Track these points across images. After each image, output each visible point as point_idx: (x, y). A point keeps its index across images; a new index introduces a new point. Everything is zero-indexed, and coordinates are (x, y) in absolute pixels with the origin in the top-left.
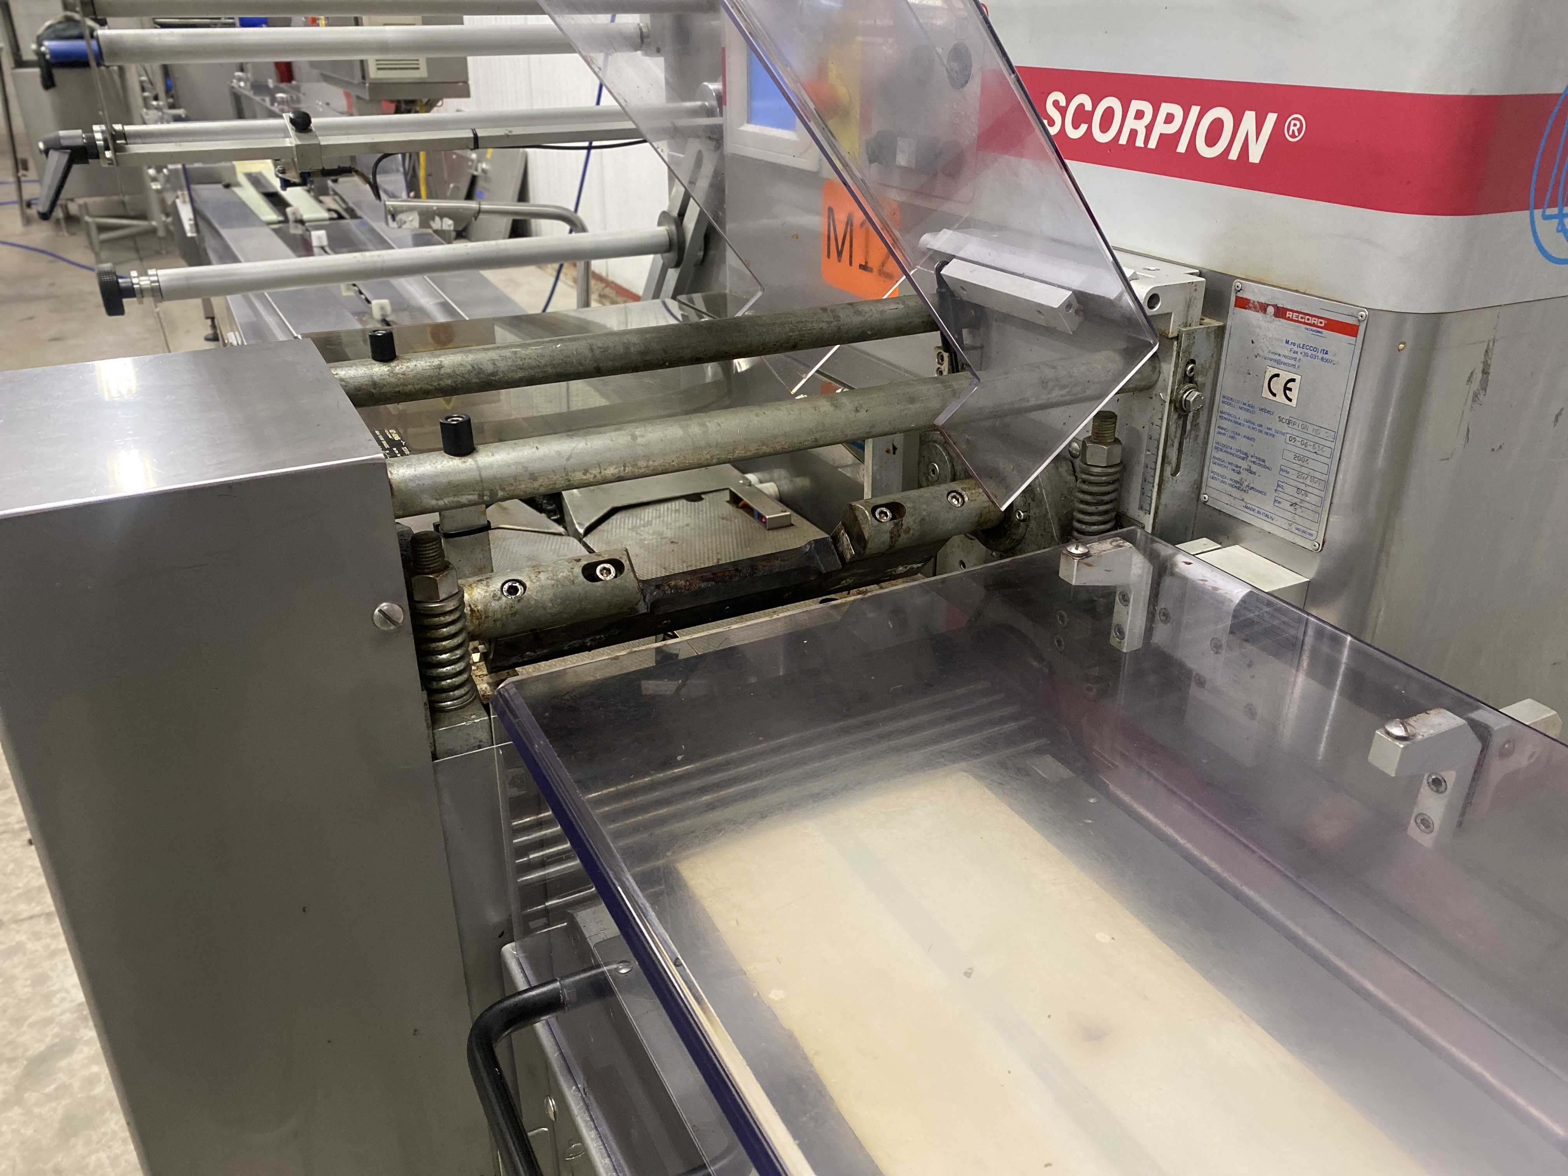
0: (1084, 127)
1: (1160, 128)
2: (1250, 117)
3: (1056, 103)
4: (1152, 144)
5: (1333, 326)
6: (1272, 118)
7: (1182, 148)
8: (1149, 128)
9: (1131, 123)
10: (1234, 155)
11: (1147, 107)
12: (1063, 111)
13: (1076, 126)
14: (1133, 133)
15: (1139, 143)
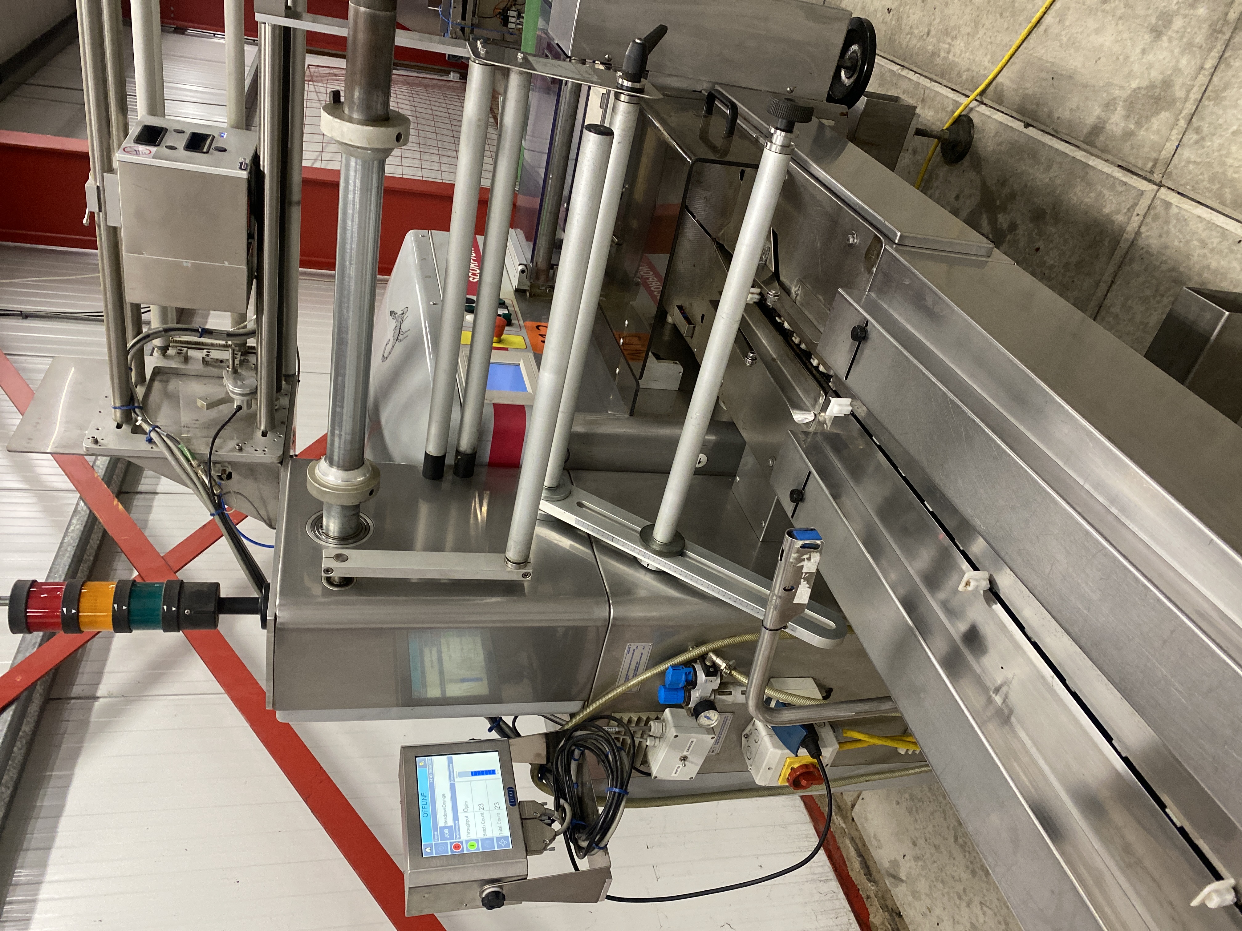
3: (473, 279)
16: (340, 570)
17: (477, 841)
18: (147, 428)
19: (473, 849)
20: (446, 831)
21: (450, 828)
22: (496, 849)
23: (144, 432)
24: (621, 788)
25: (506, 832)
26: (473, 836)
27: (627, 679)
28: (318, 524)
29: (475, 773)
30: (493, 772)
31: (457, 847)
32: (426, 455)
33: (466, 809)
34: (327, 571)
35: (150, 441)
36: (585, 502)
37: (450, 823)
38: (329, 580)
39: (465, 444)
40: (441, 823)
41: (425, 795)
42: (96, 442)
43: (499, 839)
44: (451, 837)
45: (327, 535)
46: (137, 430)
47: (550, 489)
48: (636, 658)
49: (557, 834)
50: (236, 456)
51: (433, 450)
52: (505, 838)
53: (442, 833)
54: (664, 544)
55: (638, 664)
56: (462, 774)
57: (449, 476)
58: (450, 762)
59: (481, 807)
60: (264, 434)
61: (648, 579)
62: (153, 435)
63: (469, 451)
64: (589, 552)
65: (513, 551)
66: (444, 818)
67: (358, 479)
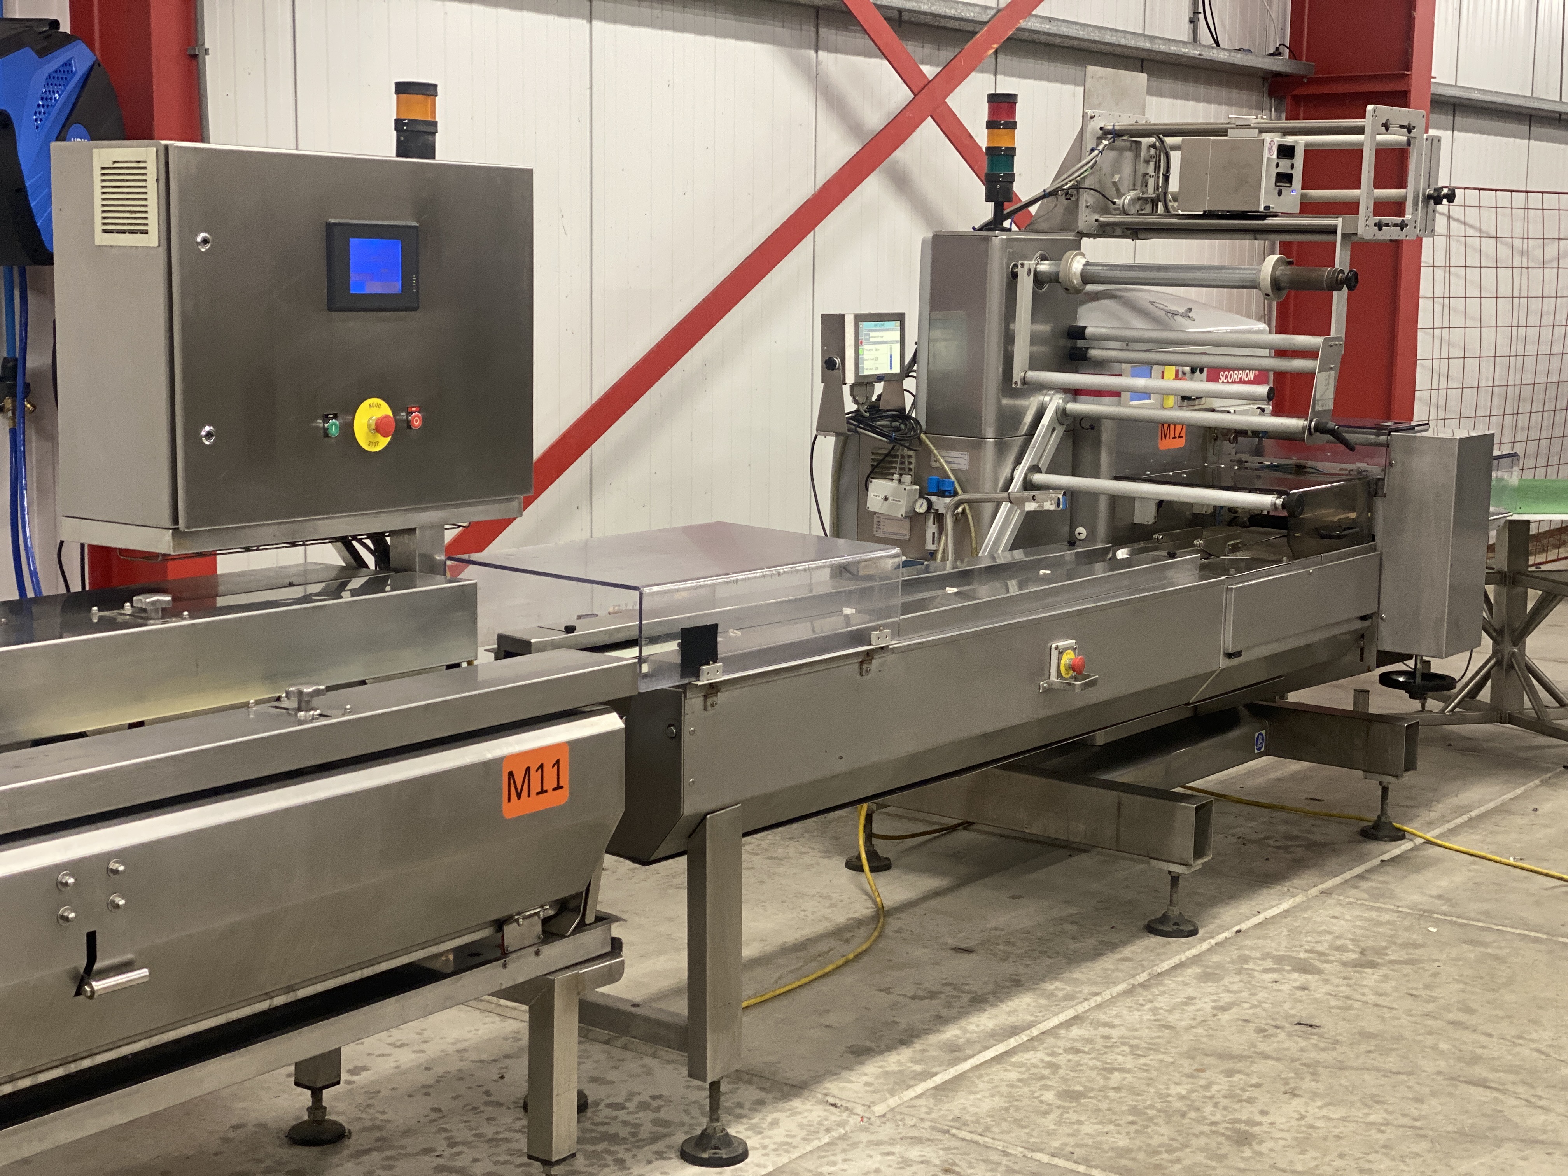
0: (1227, 380)
8: (1238, 377)
9: (1235, 376)
11: (1237, 373)
12: (1224, 376)
13: (1225, 379)
14: (1235, 379)
16: (1022, 272)
17: (862, 355)
18: (1101, 147)
19: (859, 352)
20: (870, 337)
21: (868, 339)
22: (860, 365)
23: (1098, 145)
25: (865, 373)
26: (865, 352)
27: (943, 457)
28: (1044, 258)
29: (891, 357)
30: (891, 368)
31: (861, 343)
32: (1085, 327)
33: (877, 350)
34: (1022, 265)
35: (1093, 150)
36: (1055, 433)
37: (872, 340)
38: (1016, 266)
39: (1094, 353)
40: (872, 334)
41: (883, 325)
42: (1092, 118)
43: (862, 368)
44: (864, 340)
45: (1037, 264)
46: (1100, 139)
47: (1064, 410)
48: (957, 460)
49: (858, 406)
50: (1082, 204)
51: (1089, 331)
52: (863, 372)
53: (866, 335)
54: (1031, 481)
55: (953, 463)
56: (891, 348)
57: (1069, 343)
58: (897, 342)
59: (877, 359)
60: (1097, 220)
61: (1007, 472)
62: (1096, 152)
63: (1088, 355)
64: (1023, 433)
65: (1032, 375)
66: (874, 336)
67: (1077, 281)
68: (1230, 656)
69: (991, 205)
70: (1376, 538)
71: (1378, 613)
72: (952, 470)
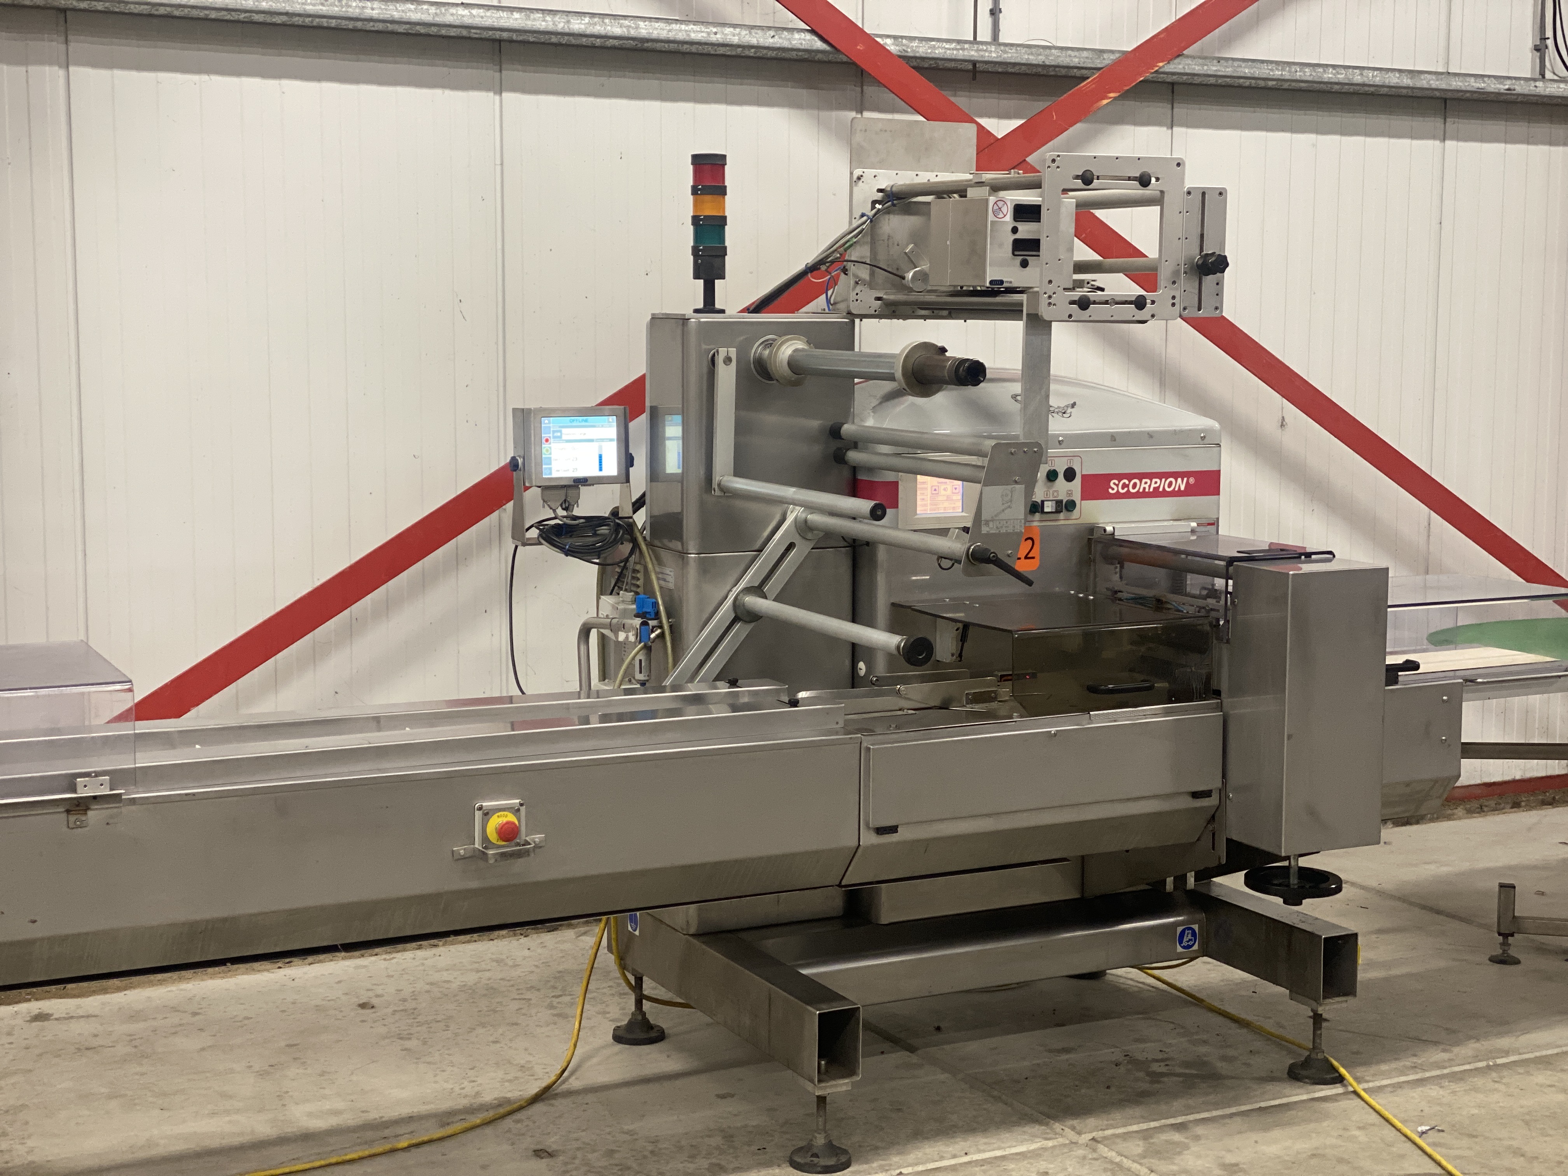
0: (1126, 489)
1: (1153, 485)
2: (1179, 480)
3: (1114, 484)
4: (1151, 490)
5: (1209, 524)
6: (1185, 479)
7: (1161, 489)
8: (1150, 486)
9: (1143, 485)
10: (1176, 489)
11: (1149, 481)
12: (1117, 485)
13: (1123, 488)
14: (1144, 488)
15: (1147, 490)
16: (718, 360)
17: (550, 454)
18: (872, 213)
19: (544, 451)
20: (559, 434)
21: (560, 437)
22: (544, 466)
23: (870, 210)
24: (568, 550)
25: (555, 475)
26: (554, 452)
27: (656, 573)
29: (600, 457)
30: (601, 469)
31: (547, 440)
32: (842, 425)
33: (573, 449)
35: (862, 216)
36: (794, 548)
37: (565, 437)
38: (717, 353)
39: (858, 456)
40: (564, 431)
41: (586, 421)
42: (865, 178)
43: (550, 469)
44: (554, 437)
46: (875, 204)
47: (806, 521)
48: (666, 577)
49: (554, 511)
50: (851, 280)
51: (847, 429)
52: (551, 474)
53: (557, 431)
54: (742, 602)
55: (665, 580)
56: (600, 448)
57: (835, 444)
58: (611, 440)
59: (577, 459)
60: (878, 299)
63: (846, 458)
66: (568, 433)
67: (785, 370)
68: (881, 831)
69: (701, 282)
70: (1223, 695)
71: (1223, 791)
72: (661, 588)
